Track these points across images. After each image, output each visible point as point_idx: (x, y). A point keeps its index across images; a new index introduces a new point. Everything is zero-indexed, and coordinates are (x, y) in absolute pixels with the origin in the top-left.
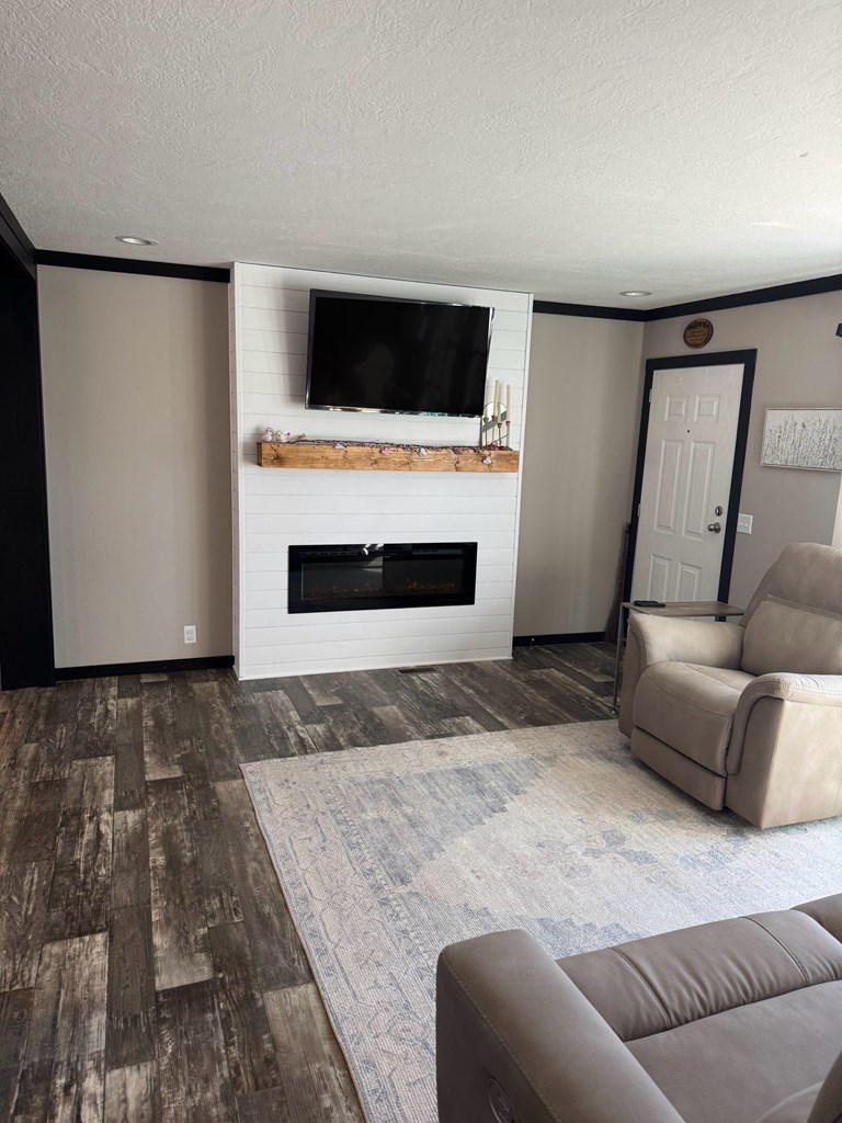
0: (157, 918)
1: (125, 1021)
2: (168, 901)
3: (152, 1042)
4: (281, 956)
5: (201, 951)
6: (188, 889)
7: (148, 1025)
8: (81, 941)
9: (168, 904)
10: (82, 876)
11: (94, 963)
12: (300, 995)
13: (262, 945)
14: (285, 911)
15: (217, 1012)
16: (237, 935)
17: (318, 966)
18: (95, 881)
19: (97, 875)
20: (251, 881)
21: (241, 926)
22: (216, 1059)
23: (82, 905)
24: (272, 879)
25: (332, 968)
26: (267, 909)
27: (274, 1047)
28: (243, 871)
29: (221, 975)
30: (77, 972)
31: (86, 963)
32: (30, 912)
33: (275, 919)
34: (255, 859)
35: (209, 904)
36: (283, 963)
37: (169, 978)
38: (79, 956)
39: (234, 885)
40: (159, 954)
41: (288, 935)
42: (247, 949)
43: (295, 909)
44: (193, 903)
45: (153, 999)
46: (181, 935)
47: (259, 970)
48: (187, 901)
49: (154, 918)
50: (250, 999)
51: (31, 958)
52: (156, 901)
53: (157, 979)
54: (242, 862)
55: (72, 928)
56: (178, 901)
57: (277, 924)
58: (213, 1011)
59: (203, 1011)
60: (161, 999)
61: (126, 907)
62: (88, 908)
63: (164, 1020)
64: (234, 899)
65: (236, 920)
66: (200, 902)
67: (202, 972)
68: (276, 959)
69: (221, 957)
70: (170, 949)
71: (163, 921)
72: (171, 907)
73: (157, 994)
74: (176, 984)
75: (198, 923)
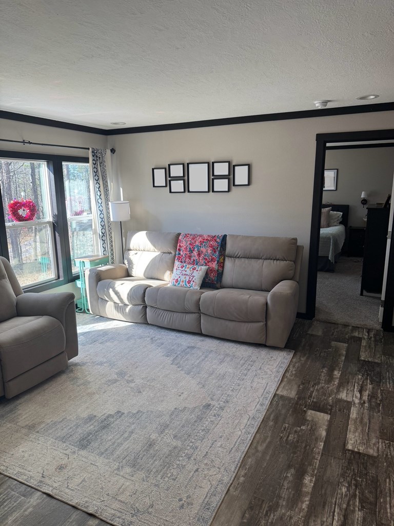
0: (321, 443)
1: (344, 411)
2: (312, 450)
3: (336, 402)
4: (280, 405)
5: (308, 420)
6: (300, 451)
7: (336, 406)
8: (359, 450)
9: (313, 448)
10: (357, 493)
11: (353, 436)
12: (283, 392)
13: (283, 412)
14: (265, 419)
15: (312, 400)
16: (291, 420)
17: (270, 396)
18: (350, 485)
19: (348, 490)
20: (268, 440)
21: (286, 422)
22: (317, 390)
23: (358, 470)
24: (258, 435)
25: (267, 393)
26: (271, 423)
27: (300, 386)
28: (268, 447)
29: (305, 409)
30: (361, 436)
31: (357, 438)
32: (388, 480)
33: (271, 418)
34: (257, 451)
35: (294, 438)
36: (281, 403)
37: (324, 418)
38: (360, 443)
39: (277, 442)
40: (325, 427)
41: (271, 410)
42: (290, 413)
43: (261, 417)
44: (301, 442)
45: (332, 413)
46: (313, 431)
47: (290, 405)
48: (304, 445)
49: (322, 444)
50: (299, 398)
51: (383, 452)
52: (319, 453)
53: (329, 419)
54: (265, 453)
55: (364, 459)
56: (308, 447)
57: (272, 416)
58: (313, 401)
59: (315, 403)
60: (329, 412)
61: (335, 458)
62: (354, 466)
63: (330, 406)
64: (282, 435)
65: (287, 425)
66: (298, 441)
67: (310, 414)
68: (282, 405)
69: (302, 414)
70: (320, 427)
71: (319, 441)
72: (312, 446)
73: (330, 414)
74: (322, 414)
75: (303, 432)
